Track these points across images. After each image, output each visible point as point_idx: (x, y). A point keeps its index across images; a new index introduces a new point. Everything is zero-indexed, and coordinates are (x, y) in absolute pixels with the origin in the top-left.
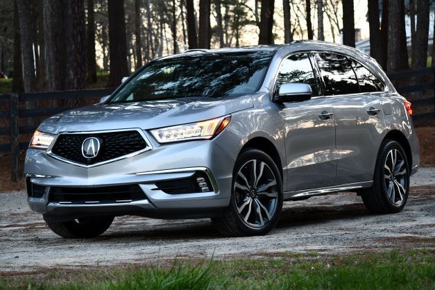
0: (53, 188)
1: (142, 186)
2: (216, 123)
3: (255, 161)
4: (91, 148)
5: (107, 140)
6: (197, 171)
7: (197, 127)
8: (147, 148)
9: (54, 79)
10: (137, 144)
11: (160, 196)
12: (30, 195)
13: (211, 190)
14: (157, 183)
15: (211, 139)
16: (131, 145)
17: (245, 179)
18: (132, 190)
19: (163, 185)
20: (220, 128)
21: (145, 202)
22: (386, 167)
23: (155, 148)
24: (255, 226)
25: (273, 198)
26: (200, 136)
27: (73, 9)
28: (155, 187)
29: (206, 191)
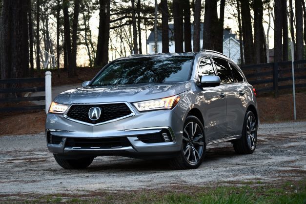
0: (68, 138)
1: (128, 138)
2: (173, 98)
3: (192, 123)
4: (95, 114)
5: (105, 109)
6: (163, 129)
7: (162, 101)
8: (132, 114)
9: (5, 72)
10: (125, 112)
11: (140, 144)
12: (49, 142)
13: (171, 141)
14: (138, 136)
15: (171, 109)
16: (121, 112)
17: (188, 134)
18: (122, 140)
19: (142, 138)
20: (175, 103)
21: (130, 148)
22: (247, 126)
23: (137, 114)
24: (192, 163)
25: (201, 145)
26: (164, 107)
27: (17, 32)
28: (137, 139)
29: (167, 141)
